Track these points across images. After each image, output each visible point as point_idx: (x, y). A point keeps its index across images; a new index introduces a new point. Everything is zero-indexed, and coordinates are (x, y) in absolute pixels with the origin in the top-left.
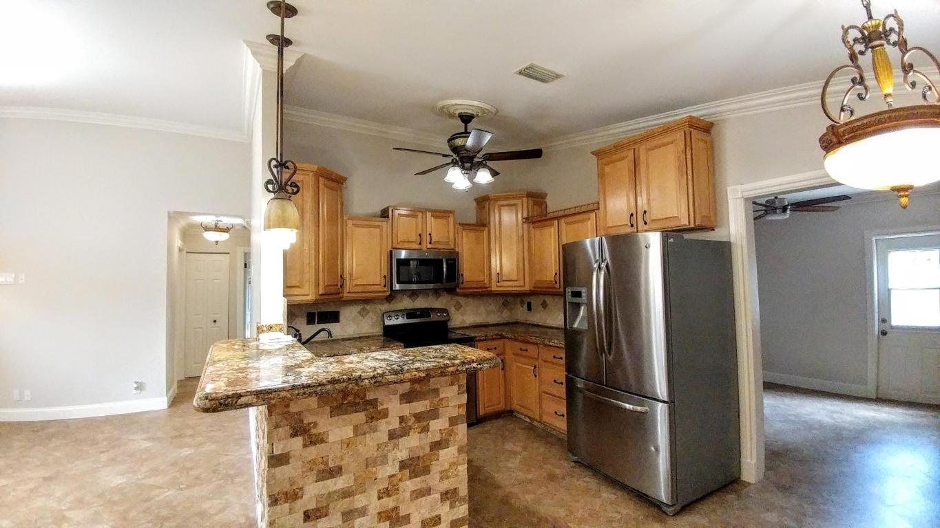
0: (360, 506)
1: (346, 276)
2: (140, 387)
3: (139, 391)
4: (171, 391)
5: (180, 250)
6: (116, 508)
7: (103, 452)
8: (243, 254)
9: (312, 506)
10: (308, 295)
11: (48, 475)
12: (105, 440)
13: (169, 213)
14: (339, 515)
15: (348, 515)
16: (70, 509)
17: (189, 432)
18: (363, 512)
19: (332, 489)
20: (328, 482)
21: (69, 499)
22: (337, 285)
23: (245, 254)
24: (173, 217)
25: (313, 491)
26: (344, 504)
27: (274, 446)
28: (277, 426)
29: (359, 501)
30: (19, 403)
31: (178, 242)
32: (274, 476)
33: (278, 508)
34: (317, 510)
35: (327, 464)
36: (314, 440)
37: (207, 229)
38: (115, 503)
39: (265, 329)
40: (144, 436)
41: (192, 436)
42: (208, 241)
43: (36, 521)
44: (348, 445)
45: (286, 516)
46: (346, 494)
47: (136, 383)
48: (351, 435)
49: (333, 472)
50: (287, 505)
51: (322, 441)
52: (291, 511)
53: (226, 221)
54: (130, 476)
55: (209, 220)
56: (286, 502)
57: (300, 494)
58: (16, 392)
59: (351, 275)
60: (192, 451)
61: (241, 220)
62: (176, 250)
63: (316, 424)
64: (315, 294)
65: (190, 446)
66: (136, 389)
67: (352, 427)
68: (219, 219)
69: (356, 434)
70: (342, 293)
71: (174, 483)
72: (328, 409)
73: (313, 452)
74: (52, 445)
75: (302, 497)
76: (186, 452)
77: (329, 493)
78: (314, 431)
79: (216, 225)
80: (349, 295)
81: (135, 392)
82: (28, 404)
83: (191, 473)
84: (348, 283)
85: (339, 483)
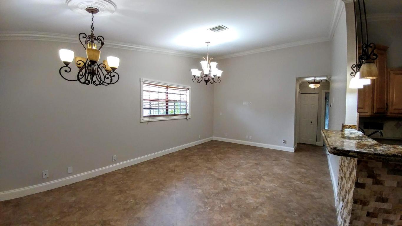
0: (392, 219)
1: (390, 104)
2: (285, 142)
3: (284, 144)
4: (295, 146)
5: (299, 93)
6: (279, 180)
7: (274, 161)
8: (325, 94)
9: (371, 211)
10: (367, 113)
11: (256, 163)
12: (274, 157)
13: (296, 78)
14: (381, 220)
15: (386, 221)
16: (264, 175)
17: (303, 163)
18: (392, 222)
19: (381, 207)
20: (380, 204)
21: (264, 172)
22: (384, 109)
23: (326, 93)
24: (298, 80)
25: (373, 205)
26: (385, 216)
27: (359, 179)
28: (361, 171)
29: (392, 217)
30: (248, 140)
31: (298, 90)
32: (357, 191)
33: (357, 205)
34: (373, 213)
35: (382, 195)
36: (377, 182)
37: (310, 83)
38: (279, 179)
39: (347, 127)
40: (287, 160)
41: (304, 165)
42: (311, 88)
43: (252, 176)
44: (393, 190)
45: (360, 210)
46: (387, 212)
47: (284, 140)
48: (396, 186)
49: (384, 200)
50: (361, 206)
51: (381, 184)
52: (362, 209)
53: (319, 79)
54: (284, 171)
55: (311, 79)
56: (360, 204)
57: (367, 204)
58: (247, 136)
59: (392, 103)
60: (305, 171)
61: (326, 77)
62: (298, 92)
63: (380, 175)
64: (372, 112)
65: (304, 169)
66: (283, 142)
67: (396, 182)
68: (315, 78)
69: (398, 186)
70: (387, 113)
71: (299, 180)
72: (386, 170)
73: (376, 188)
74: (257, 154)
75: (368, 205)
76: (303, 170)
77: (380, 208)
78: (378, 178)
79: (314, 81)
80: (392, 115)
81: (283, 143)
82: (251, 141)
83: (306, 179)
84: (390, 107)
85: (385, 206)
